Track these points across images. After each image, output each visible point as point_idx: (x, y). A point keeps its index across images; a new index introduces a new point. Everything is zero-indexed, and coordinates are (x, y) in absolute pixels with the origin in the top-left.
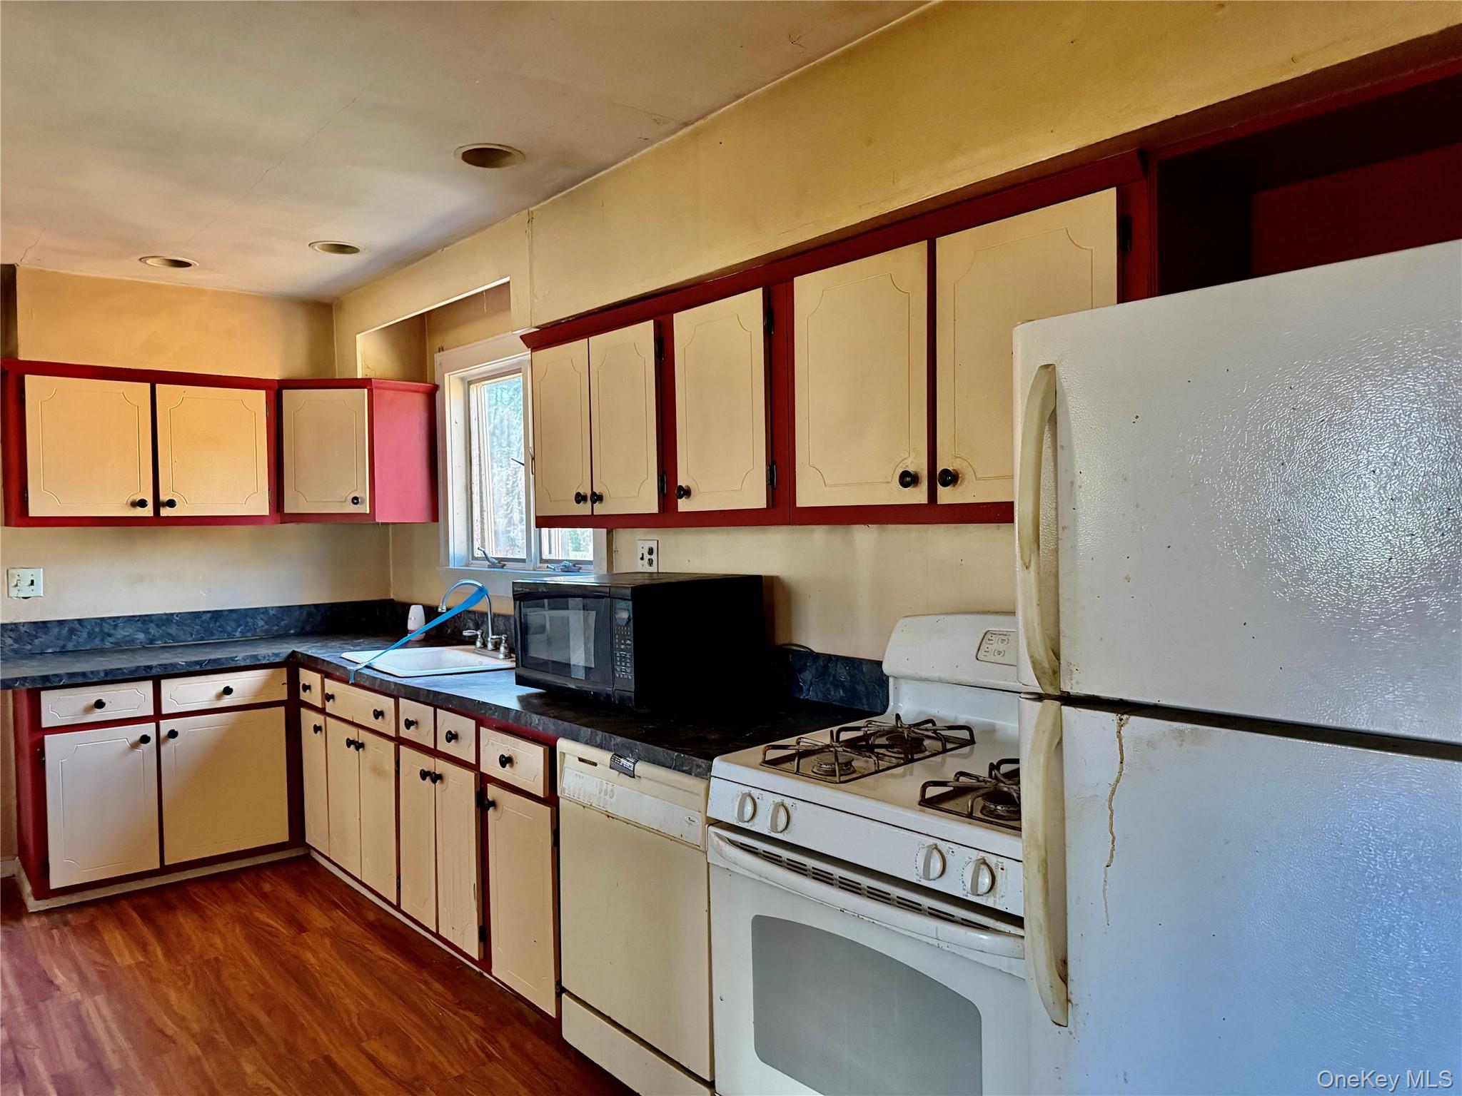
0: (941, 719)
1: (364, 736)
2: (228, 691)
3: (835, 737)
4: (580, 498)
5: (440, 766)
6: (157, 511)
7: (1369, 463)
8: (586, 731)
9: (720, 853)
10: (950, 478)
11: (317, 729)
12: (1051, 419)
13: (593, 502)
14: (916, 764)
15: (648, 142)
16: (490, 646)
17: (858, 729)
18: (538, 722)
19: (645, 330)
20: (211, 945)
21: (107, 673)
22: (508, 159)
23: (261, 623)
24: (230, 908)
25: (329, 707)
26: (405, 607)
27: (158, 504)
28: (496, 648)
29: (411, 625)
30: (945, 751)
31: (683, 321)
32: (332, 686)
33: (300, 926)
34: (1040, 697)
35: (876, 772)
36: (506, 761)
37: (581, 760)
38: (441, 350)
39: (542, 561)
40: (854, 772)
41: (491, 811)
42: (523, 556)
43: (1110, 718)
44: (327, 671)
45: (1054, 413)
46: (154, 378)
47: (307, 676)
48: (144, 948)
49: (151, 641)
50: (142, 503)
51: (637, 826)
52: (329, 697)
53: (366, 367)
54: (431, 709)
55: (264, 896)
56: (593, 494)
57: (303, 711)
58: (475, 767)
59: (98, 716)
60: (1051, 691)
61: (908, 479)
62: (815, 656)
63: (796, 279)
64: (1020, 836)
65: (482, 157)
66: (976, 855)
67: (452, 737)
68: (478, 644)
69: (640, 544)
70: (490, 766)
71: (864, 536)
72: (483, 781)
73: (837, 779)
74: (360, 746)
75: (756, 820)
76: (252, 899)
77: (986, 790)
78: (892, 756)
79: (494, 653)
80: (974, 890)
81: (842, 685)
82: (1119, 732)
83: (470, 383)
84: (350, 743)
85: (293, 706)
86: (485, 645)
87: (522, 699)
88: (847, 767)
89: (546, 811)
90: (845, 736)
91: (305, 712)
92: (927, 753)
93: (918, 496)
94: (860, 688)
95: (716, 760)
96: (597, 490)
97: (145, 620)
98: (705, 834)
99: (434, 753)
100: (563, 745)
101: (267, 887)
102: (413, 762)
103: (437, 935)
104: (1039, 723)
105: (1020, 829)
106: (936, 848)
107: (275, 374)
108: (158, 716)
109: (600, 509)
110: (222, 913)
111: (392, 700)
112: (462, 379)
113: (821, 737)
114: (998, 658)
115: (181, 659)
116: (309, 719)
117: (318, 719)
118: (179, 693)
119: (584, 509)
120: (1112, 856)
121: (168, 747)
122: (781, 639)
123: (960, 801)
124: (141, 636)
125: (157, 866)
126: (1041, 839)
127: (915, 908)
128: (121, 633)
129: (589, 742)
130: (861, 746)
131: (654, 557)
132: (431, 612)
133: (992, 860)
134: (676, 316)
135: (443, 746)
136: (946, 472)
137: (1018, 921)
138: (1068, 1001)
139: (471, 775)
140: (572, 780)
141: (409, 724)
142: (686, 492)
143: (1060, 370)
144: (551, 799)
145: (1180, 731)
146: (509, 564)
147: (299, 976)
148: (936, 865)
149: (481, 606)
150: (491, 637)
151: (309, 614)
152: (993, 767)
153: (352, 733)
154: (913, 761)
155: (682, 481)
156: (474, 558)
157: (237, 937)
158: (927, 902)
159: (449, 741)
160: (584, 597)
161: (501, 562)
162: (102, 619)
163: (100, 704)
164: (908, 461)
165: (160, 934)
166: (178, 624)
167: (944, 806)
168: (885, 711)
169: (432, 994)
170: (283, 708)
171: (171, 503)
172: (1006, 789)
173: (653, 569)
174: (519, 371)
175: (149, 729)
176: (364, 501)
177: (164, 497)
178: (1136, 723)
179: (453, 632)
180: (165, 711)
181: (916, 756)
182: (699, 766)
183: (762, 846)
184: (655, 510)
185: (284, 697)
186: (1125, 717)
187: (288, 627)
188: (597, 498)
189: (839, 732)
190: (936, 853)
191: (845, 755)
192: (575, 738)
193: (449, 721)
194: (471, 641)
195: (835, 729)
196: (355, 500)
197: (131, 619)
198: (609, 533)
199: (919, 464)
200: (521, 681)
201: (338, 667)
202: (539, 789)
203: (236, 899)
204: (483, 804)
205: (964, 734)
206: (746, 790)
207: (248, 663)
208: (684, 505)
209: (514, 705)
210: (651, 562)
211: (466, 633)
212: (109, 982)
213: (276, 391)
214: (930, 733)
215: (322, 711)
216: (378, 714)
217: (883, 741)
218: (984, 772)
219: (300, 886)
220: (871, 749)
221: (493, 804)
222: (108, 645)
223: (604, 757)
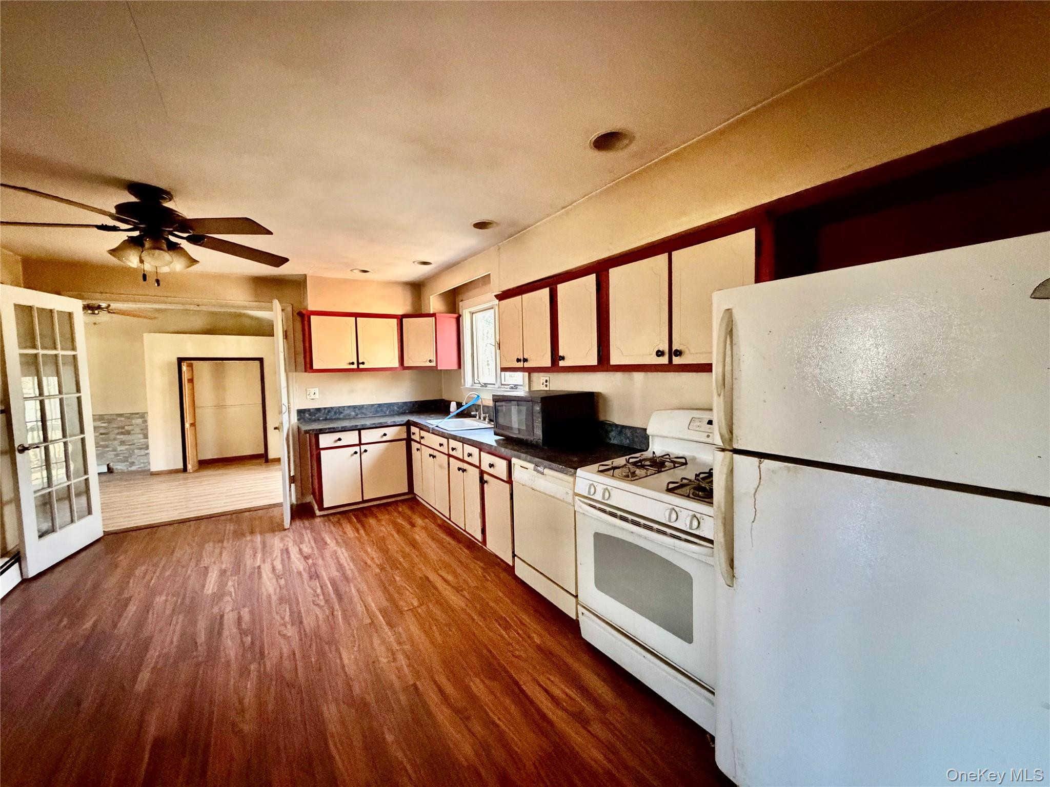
0: (673, 454)
1: (435, 453)
2: (385, 435)
3: (628, 461)
4: (518, 360)
5: (465, 466)
6: (358, 366)
7: (884, 353)
8: (523, 455)
9: (580, 507)
10: (679, 353)
11: (418, 450)
12: (730, 332)
13: (524, 362)
14: (662, 473)
15: (548, 215)
16: (482, 419)
17: (637, 458)
18: (503, 451)
19: (546, 292)
20: (381, 531)
21: (342, 427)
22: (491, 225)
23: (396, 408)
24: (387, 517)
25: (423, 441)
26: (449, 402)
27: (358, 363)
28: (485, 419)
29: (452, 410)
30: (675, 467)
31: (561, 288)
32: (423, 433)
33: (413, 525)
34: (723, 450)
35: (646, 476)
36: (491, 466)
37: (521, 467)
38: (462, 301)
39: (502, 384)
40: (636, 476)
41: (485, 485)
42: (494, 383)
43: (755, 460)
44: (421, 428)
45: (731, 330)
46: (356, 315)
47: (414, 429)
48: (358, 531)
49: (357, 415)
50: (353, 363)
51: (545, 494)
52: (422, 438)
53: (434, 308)
54: (461, 444)
55: (400, 513)
56: (524, 359)
57: (412, 442)
58: (479, 467)
59: (339, 444)
60: (728, 448)
61: (660, 353)
62: (617, 426)
63: (611, 270)
64: (712, 506)
65: (481, 225)
66: (691, 513)
67: (470, 455)
68: (477, 417)
69: (542, 378)
70: (485, 467)
71: (638, 376)
72: (482, 473)
73: (628, 479)
74: (434, 457)
75: (596, 495)
76: (396, 514)
77: (694, 486)
78: (652, 470)
79: (484, 422)
80: (691, 528)
81: (628, 438)
82: (759, 467)
83: (473, 313)
84: (430, 455)
85: (409, 440)
86: (480, 418)
87: (496, 441)
88: (633, 474)
89: (508, 486)
90: (631, 460)
91: (413, 443)
92: (667, 468)
93: (664, 360)
94: (636, 440)
95: (578, 470)
96: (525, 357)
97: (354, 407)
98: (574, 499)
99: (463, 461)
100: (514, 460)
101: (400, 509)
102: (455, 464)
103: (465, 531)
104: (723, 461)
105: (712, 503)
106: (674, 509)
107: (400, 312)
108: (360, 444)
109: (526, 365)
110: (384, 518)
111: (446, 440)
112: (470, 312)
113: (621, 461)
114: (698, 429)
115: (368, 422)
116: (415, 446)
117: (418, 446)
118: (367, 436)
119: (520, 365)
120: (755, 518)
121: (364, 456)
122: (602, 418)
123: (684, 489)
124: (353, 413)
125: (361, 500)
126: (723, 509)
127: (664, 533)
128: (347, 412)
129: (525, 460)
130: (639, 464)
131: (548, 383)
132: (459, 405)
133: (698, 516)
134: (559, 286)
135: (466, 458)
136: (676, 351)
137: (711, 542)
138: (734, 576)
139: (477, 470)
140: (517, 474)
141: (453, 449)
142: (563, 358)
143: (734, 311)
144: (510, 481)
145: (789, 468)
146: (488, 386)
147: (413, 544)
148: (674, 516)
149: (479, 402)
150: (482, 415)
151: (414, 405)
152: (697, 475)
153: (432, 452)
154: (661, 471)
155: (561, 354)
156: (475, 383)
157: (390, 528)
158: (669, 531)
159: (469, 456)
160: (518, 401)
161: (486, 385)
162: (340, 407)
163: (340, 439)
164: (660, 346)
165: (363, 526)
166: (366, 408)
167: (676, 492)
168: (647, 450)
169: (464, 553)
170: (405, 441)
171: (363, 363)
172: (703, 485)
173: (547, 389)
174: (492, 308)
175: (357, 449)
176: (433, 361)
177: (360, 361)
178: (767, 462)
179: (467, 412)
180: (362, 442)
181: (663, 470)
182: (571, 472)
183: (598, 505)
184: (550, 365)
185: (406, 437)
186: (762, 460)
187: (405, 410)
188: (525, 360)
189: (629, 459)
190: (673, 512)
191: (633, 468)
192: (519, 458)
193: (469, 449)
194: (474, 416)
195: (628, 457)
196: (430, 361)
197: (349, 407)
198: (529, 374)
199: (665, 348)
200: (496, 434)
201: (426, 426)
202: (505, 478)
203: (389, 513)
204: (482, 482)
205: (683, 461)
206: (592, 482)
207: (392, 424)
208: (561, 363)
209: (494, 444)
210: (546, 386)
211: (472, 413)
212: (346, 544)
213: (400, 318)
214: (668, 460)
215: (420, 443)
216: (441, 445)
217: (648, 463)
218: (693, 477)
219: (412, 509)
220: (643, 467)
221: (486, 482)
222: (341, 416)
223: (531, 466)
